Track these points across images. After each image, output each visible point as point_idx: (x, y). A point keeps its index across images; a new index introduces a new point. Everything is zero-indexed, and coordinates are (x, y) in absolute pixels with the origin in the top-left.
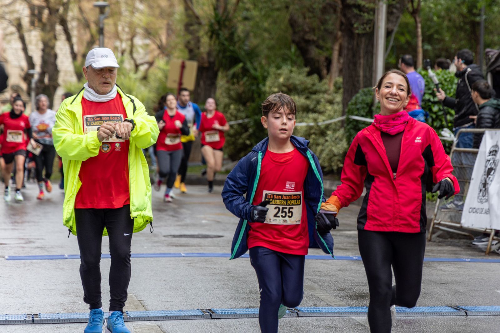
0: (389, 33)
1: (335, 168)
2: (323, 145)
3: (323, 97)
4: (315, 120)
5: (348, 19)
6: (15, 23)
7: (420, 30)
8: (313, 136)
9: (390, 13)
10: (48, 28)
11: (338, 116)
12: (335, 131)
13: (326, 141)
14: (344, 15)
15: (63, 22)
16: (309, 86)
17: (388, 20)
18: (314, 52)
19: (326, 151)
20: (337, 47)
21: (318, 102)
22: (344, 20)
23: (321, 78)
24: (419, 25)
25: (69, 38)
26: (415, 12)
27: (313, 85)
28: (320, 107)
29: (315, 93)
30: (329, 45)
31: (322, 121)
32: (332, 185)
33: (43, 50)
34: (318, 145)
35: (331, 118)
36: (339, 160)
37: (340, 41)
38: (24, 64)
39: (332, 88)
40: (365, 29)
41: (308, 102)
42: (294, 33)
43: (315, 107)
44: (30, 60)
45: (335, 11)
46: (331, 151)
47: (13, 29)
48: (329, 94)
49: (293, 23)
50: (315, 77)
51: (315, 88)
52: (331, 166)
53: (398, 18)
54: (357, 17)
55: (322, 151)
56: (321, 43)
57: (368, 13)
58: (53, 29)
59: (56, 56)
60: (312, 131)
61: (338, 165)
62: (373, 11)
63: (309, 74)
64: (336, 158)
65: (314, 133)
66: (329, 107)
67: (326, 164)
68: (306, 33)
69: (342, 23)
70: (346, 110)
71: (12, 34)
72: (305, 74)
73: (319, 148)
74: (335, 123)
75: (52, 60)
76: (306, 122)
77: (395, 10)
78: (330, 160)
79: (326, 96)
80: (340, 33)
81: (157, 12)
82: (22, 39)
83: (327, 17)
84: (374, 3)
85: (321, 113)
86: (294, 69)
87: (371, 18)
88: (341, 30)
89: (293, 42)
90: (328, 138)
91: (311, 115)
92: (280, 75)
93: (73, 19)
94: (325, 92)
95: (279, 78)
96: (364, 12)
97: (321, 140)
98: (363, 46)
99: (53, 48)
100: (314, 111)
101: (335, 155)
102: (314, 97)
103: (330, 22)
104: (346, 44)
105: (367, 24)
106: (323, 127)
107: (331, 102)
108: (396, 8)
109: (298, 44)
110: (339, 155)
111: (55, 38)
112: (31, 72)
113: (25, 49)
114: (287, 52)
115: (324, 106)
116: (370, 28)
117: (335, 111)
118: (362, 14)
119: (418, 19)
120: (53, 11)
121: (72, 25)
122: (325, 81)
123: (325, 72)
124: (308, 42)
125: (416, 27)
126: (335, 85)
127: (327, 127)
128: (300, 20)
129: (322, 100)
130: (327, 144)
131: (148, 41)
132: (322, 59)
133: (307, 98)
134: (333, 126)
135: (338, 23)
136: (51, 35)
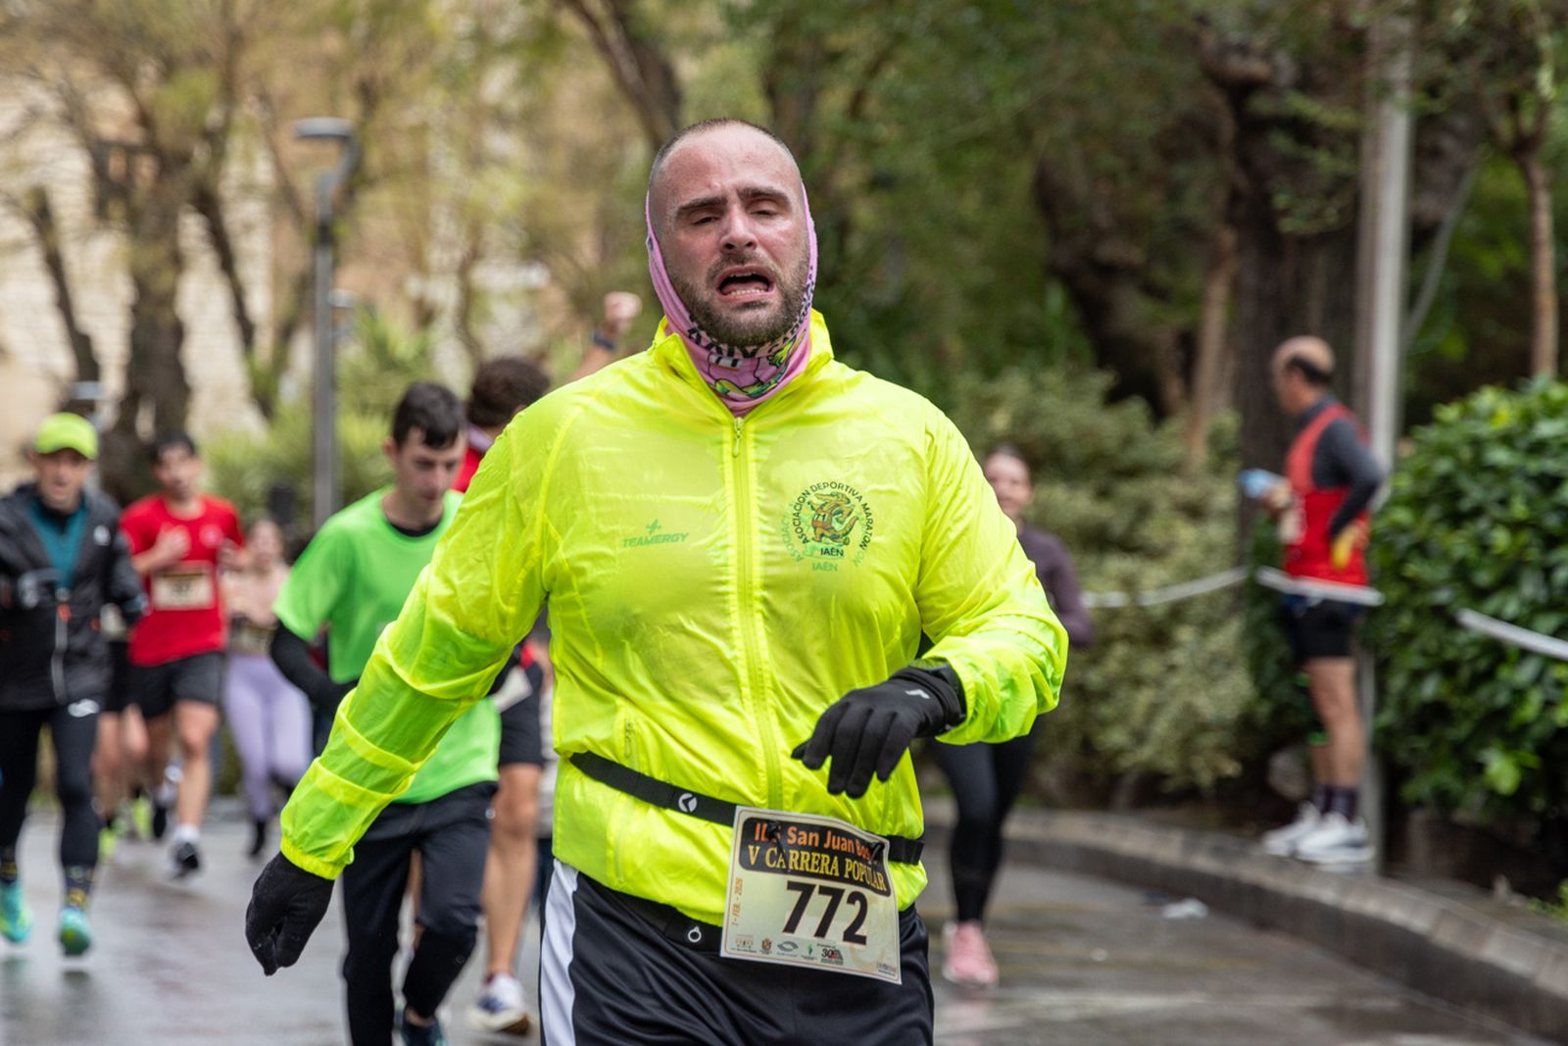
0: (1420, 236)
1: (1205, 778)
2: (1158, 683)
3: (1163, 491)
4: (1129, 584)
5: (1259, 179)
6: (27, 204)
7: (1544, 222)
8: (1120, 650)
9: (1424, 153)
10: (150, 222)
11: (1221, 569)
12: (1207, 626)
13: (1172, 668)
14: (1245, 162)
15: (207, 204)
16: (1111, 444)
17: (1418, 180)
18: (1133, 311)
19: (1172, 710)
20: (1218, 292)
21: (1144, 511)
22: (1242, 182)
23: (1159, 413)
24: (1544, 200)
25: (227, 262)
26: (1522, 148)
27: (1128, 441)
28: (1152, 532)
29: (1133, 472)
30: (1191, 282)
31: (1158, 589)
32: (1189, 848)
33: (136, 310)
34: (1138, 682)
35: (1191, 573)
36: (1220, 748)
37: (1232, 266)
38: (63, 361)
39: (1200, 454)
40: (1318, 215)
41: (1104, 512)
42: (1057, 235)
43: (1132, 527)
44: (82, 346)
45: (1212, 143)
46: (1189, 710)
47: (19, 229)
48: (1189, 479)
49: (1048, 196)
50: (1135, 410)
51: (1133, 455)
52: (1188, 771)
53: (1459, 173)
54: (1295, 167)
55: (1154, 709)
56: (1161, 275)
57: (1333, 150)
58: (168, 227)
59: (178, 332)
60: (1119, 628)
61: (1215, 769)
62: (1353, 142)
63: (1114, 397)
64: (1208, 740)
65: (1127, 638)
66: (1186, 532)
67: (1169, 763)
68: (1099, 235)
69: (1235, 197)
70: (1249, 545)
71: (17, 247)
72: (1094, 399)
73: (1144, 697)
74: (1211, 599)
75: (165, 345)
76: (1097, 591)
77: (1448, 143)
78: (1187, 745)
79: (1179, 489)
80: (1228, 238)
81: (560, 160)
82: (55, 265)
83: (1181, 171)
84: (1358, 106)
85: (1153, 554)
86: (1052, 378)
87: (1344, 167)
88: (1231, 220)
89: (1054, 271)
90: (1179, 657)
91: (1117, 564)
92: (993, 403)
93: (248, 189)
94: (1174, 470)
95: (992, 412)
96: (1315, 145)
97: (1151, 666)
98: (1318, 285)
99: (168, 299)
100: (1127, 546)
101: (1204, 727)
102: (1129, 489)
103: (1193, 193)
104: (1250, 280)
105: (1329, 194)
106: (1159, 612)
107: (1194, 512)
108: (1451, 131)
109: (1068, 279)
110: (1220, 726)
111: (178, 261)
112: (87, 391)
113: (64, 304)
114: (1026, 309)
115: (1167, 528)
116: (1341, 211)
117: (1210, 549)
118: (1307, 153)
119: (1540, 175)
120: (171, 162)
121: (246, 214)
122: (1174, 425)
123: (1173, 389)
124: (1109, 271)
125: (1531, 207)
126: (1214, 440)
127: (1177, 612)
128: (1079, 184)
129: (1162, 505)
130: (1175, 680)
131: (536, 276)
132: (1164, 337)
133: (1103, 494)
134: (1199, 609)
135: (1221, 196)
136: (161, 251)
